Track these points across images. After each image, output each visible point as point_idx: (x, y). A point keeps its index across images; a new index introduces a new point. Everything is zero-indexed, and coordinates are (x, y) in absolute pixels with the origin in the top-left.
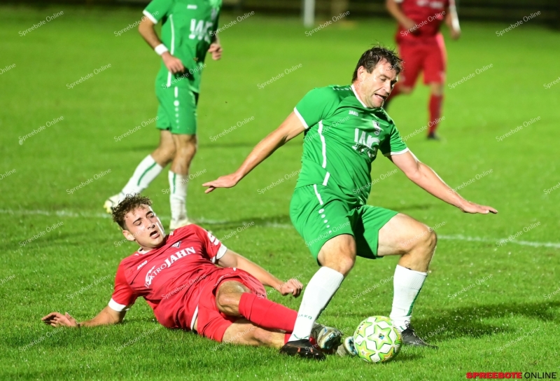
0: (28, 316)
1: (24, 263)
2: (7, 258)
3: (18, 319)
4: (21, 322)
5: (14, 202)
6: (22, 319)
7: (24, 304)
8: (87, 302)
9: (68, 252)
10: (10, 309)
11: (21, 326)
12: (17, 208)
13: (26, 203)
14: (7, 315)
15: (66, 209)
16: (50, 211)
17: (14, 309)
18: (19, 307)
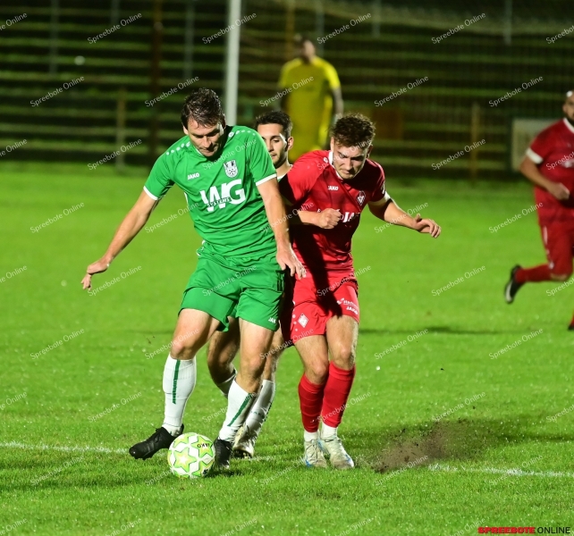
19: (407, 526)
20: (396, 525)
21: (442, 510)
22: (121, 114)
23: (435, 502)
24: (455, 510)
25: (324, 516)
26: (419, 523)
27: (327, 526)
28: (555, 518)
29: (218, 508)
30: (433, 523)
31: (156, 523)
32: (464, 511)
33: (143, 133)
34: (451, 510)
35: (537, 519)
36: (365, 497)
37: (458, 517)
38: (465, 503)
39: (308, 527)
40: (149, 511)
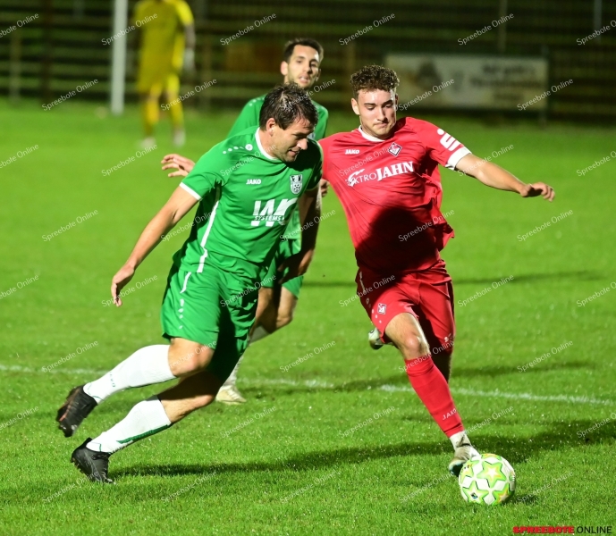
0: (269, 517)
1: (264, 448)
2: (240, 441)
3: (256, 520)
4: (259, 525)
5: (250, 368)
6: (261, 521)
7: (264, 501)
8: (346, 500)
9: (321, 433)
10: (245, 508)
11: (260, 530)
12: (254, 376)
13: (266, 371)
14: (241, 515)
15: (319, 378)
16: (297, 381)
17: (251, 508)
18: (257, 506)
19: (286, 439)
20: (276, 438)
21: (320, 424)
22: (16, 50)
23: (313, 417)
24: (332, 424)
25: (208, 430)
26: (297, 436)
27: (210, 439)
28: (427, 431)
29: (107, 422)
30: (311, 436)
31: (49, 437)
32: (340, 424)
33: (35, 67)
34: (328, 424)
35: (409, 433)
36: (246, 411)
37: (335, 430)
38: (341, 418)
39: (193, 440)
40: (43, 425)
